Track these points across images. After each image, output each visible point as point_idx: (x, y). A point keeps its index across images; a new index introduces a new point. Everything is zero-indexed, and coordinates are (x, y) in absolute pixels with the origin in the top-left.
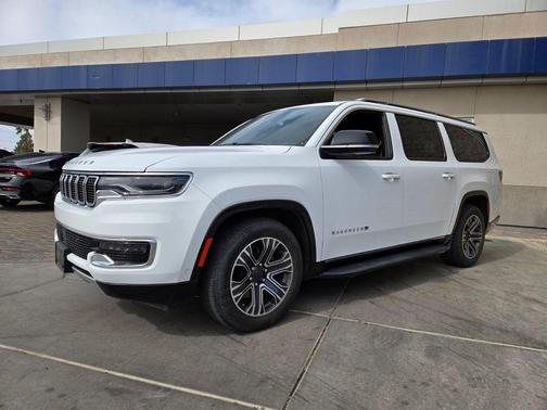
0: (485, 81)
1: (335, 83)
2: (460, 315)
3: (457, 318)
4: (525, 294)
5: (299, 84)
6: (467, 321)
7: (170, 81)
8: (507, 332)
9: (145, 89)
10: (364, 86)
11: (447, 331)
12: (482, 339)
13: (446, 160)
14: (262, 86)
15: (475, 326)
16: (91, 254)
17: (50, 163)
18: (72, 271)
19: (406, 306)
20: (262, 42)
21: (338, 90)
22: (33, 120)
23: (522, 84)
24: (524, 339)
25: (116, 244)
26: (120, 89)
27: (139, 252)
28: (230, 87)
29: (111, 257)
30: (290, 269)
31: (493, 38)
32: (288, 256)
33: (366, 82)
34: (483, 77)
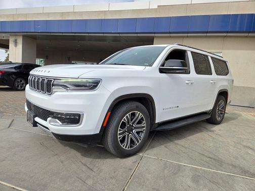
0: (229, 34)
1: (155, 33)
2: (211, 156)
3: (209, 157)
4: (245, 144)
5: (137, 33)
6: (214, 159)
7: (75, 29)
8: (235, 167)
9: (62, 33)
10: (169, 35)
11: (204, 166)
12: (222, 171)
13: (211, 74)
14: (119, 33)
15: (219, 162)
16: (49, 119)
17: (15, 68)
18: (37, 126)
19: (183, 149)
20: (120, 12)
21: (156, 37)
22: (9, 46)
23: (246, 37)
24: (245, 172)
25: (62, 114)
26: (51, 33)
27: (74, 119)
28: (103, 33)
29: (60, 121)
30: (144, 130)
31: (233, 13)
32: (144, 124)
33: (170, 33)
34: (228, 32)
